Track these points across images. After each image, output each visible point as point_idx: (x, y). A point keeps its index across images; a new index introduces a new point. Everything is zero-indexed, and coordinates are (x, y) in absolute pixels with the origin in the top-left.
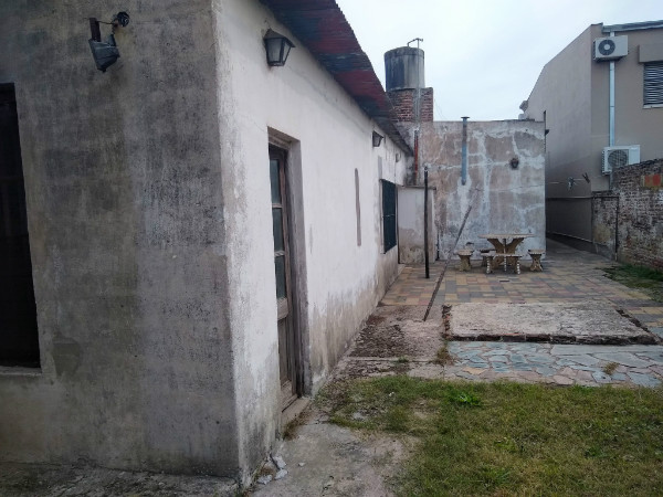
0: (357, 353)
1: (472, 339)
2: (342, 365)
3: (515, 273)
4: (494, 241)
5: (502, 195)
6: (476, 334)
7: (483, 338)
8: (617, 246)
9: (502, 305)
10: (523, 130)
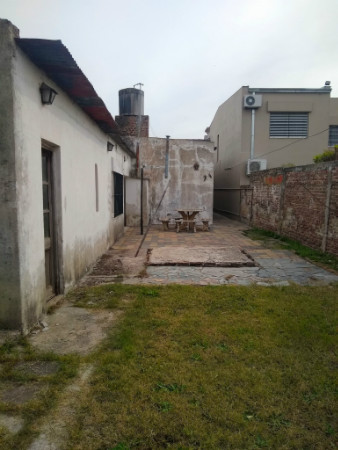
0: (93, 273)
1: (160, 265)
2: (83, 280)
3: (193, 232)
4: (182, 213)
5: (189, 186)
6: (163, 262)
7: (167, 264)
8: (251, 218)
9: (181, 249)
10: (202, 146)
